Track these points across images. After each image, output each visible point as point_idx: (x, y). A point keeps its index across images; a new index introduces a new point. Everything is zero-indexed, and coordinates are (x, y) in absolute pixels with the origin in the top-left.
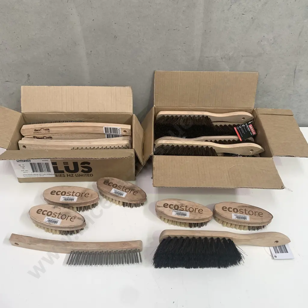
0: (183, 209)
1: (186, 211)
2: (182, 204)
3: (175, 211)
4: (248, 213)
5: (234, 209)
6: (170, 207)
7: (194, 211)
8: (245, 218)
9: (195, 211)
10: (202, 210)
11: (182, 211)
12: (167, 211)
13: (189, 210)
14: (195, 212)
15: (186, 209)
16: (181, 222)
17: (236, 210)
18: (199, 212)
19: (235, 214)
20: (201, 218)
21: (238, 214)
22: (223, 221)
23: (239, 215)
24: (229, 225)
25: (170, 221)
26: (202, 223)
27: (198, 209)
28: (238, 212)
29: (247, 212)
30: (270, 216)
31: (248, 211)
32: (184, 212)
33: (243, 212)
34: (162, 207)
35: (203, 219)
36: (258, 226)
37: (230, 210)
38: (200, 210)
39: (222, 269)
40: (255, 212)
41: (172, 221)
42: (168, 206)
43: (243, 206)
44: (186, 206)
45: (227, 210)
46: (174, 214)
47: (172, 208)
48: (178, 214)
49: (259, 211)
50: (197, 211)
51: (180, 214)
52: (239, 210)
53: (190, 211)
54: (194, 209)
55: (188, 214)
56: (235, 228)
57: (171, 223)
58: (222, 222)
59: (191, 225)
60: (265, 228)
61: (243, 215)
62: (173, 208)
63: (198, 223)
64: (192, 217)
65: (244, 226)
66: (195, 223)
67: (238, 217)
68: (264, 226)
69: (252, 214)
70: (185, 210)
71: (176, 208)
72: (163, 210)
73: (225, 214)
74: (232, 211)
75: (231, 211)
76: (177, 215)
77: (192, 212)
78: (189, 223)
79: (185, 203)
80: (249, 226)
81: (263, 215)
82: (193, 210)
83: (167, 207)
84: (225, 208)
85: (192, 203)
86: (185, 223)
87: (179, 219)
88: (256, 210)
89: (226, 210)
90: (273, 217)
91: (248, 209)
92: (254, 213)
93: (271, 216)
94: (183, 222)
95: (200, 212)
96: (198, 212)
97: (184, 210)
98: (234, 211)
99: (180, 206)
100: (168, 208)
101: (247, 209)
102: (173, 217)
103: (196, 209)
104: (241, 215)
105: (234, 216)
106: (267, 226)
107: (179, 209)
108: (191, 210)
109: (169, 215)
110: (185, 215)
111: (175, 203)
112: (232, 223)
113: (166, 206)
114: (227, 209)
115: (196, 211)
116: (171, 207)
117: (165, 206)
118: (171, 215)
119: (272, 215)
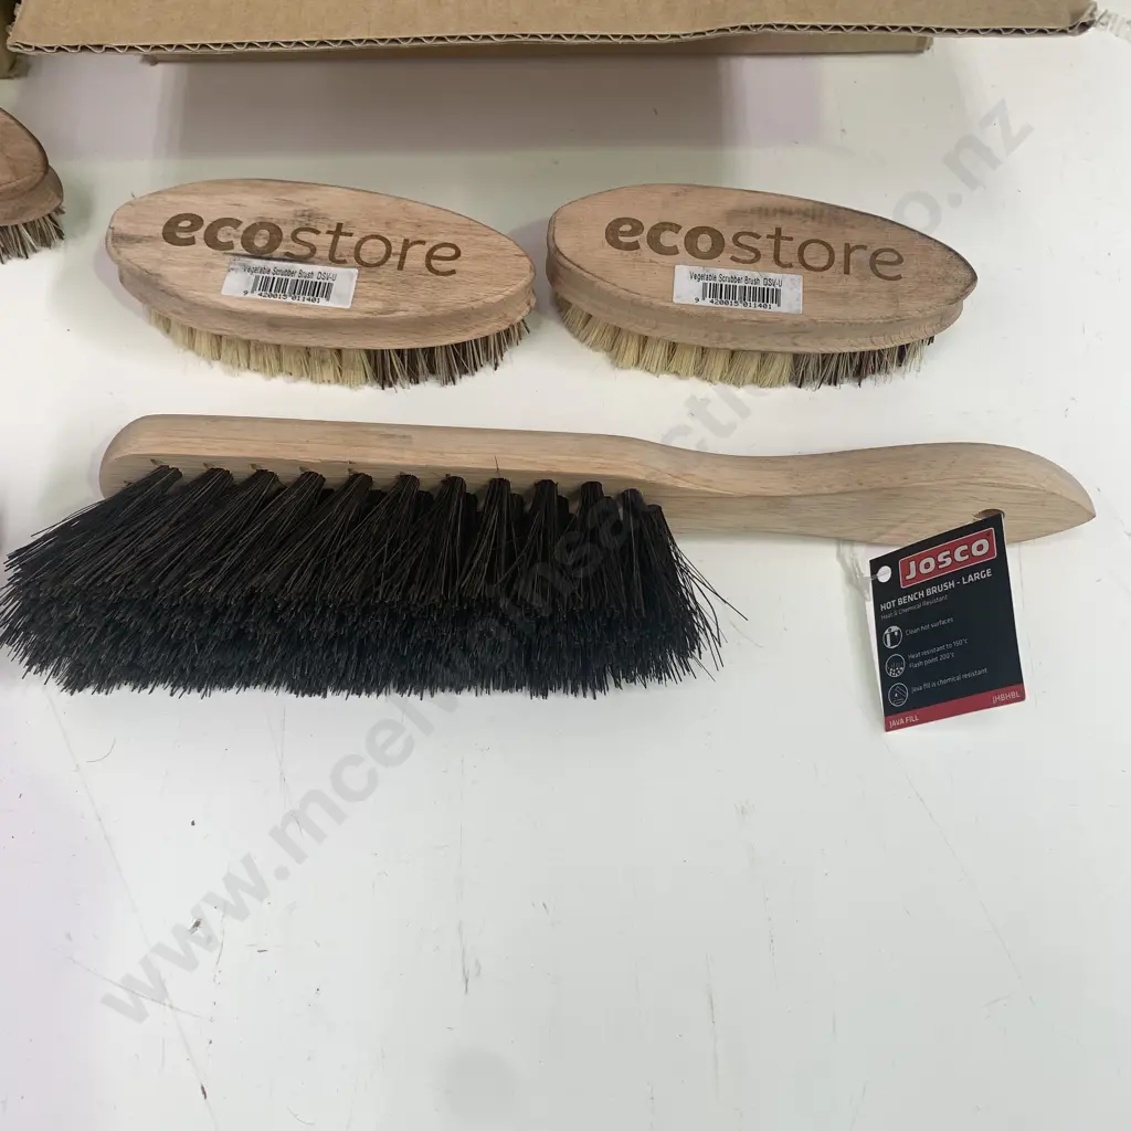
0: (306, 251)
1: (334, 259)
2: (311, 215)
3: (248, 269)
4: (794, 259)
5: (694, 233)
6: (212, 241)
7: (395, 260)
8: (769, 295)
9: (403, 256)
10: (452, 252)
11: (298, 267)
12: (182, 267)
13: (358, 258)
14: (400, 267)
15: (334, 243)
16: (308, 351)
17: (706, 243)
18: (429, 267)
19: (699, 270)
20: (439, 311)
21: (718, 271)
22: (618, 331)
23: (727, 273)
24: (659, 352)
25: (230, 341)
26: (462, 347)
27: (429, 246)
28: (725, 256)
29: (788, 251)
30: (957, 276)
31: (798, 243)
32: (316, 269)
33: (758, 255)
34: (150, 238)
35: (460, 317)
36: (862, 353)
37: (668, 239)
38: (438, 253)
39: (560, 704)
40: (848, 250)
41: (248, 343)
42: (199, 234)
43: (764, 212)
44: (340, 226)
45: (644, 245)
46: (235, 285)
47: (230, 245)
48: (266, 286)
49: (877, 240)
50: (417, 256)
51: (281, 287)
52: (728, 239)
53: (365, 259)
54: (397, 248)
55: (345, 280)
56: (699, 374)
57: (274, 363)
58: (608, 337)
59: (383, 369)
60: (912, 363)
61: (756, 275)
62: (239, 248)
63: (430, 351)
64: (378, 305)
65: (764, 354)
66: (412, 351)
67: (715, 291)
68: (902, 354)
69: (823, 262)
70: (323, 253)
71: (261, 241)
72: (159, 262)
73: (626, 273)
74: (681, 248)
75: (674, 251)
76: (256, 295)
77: (380, 270)
78: (368, 352)
79: (334, 203)
80: (796, 357)
81: (908, 269)
82: (388, 254)
83: (191, 241)
84: (626, 228)
85: (383, 202)
86: (339, 351)
87: (274, 323)
88: (855, 237)
89: (635, 246)
90: (974, 278)
91: (799, 231)
92: (839, 256)
93: (965, 274)
94: (322, 350)
95: (433, 262)
96: (421, 262)
97: (319, 253)
98: (692, 249)
99: (287, 231)
100: (201, 247)
101: (788, 227)
102: (231, 314)
103: (407, 244)
104: (740, 273)
105: (686, 285)
106: (927, 349)
107: (280, 251)
108: (373, 250)
109: (196, 295)
110: (319, 289)
111: (253, 206)
112: (675, 338)
113: (183, 236)
114: (642, 238)
115: (408, 262)
116: (222, 238)
117: (176, 231)
118: (212, 298)
119: (967, 265)
